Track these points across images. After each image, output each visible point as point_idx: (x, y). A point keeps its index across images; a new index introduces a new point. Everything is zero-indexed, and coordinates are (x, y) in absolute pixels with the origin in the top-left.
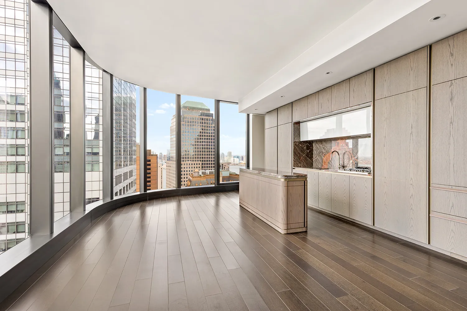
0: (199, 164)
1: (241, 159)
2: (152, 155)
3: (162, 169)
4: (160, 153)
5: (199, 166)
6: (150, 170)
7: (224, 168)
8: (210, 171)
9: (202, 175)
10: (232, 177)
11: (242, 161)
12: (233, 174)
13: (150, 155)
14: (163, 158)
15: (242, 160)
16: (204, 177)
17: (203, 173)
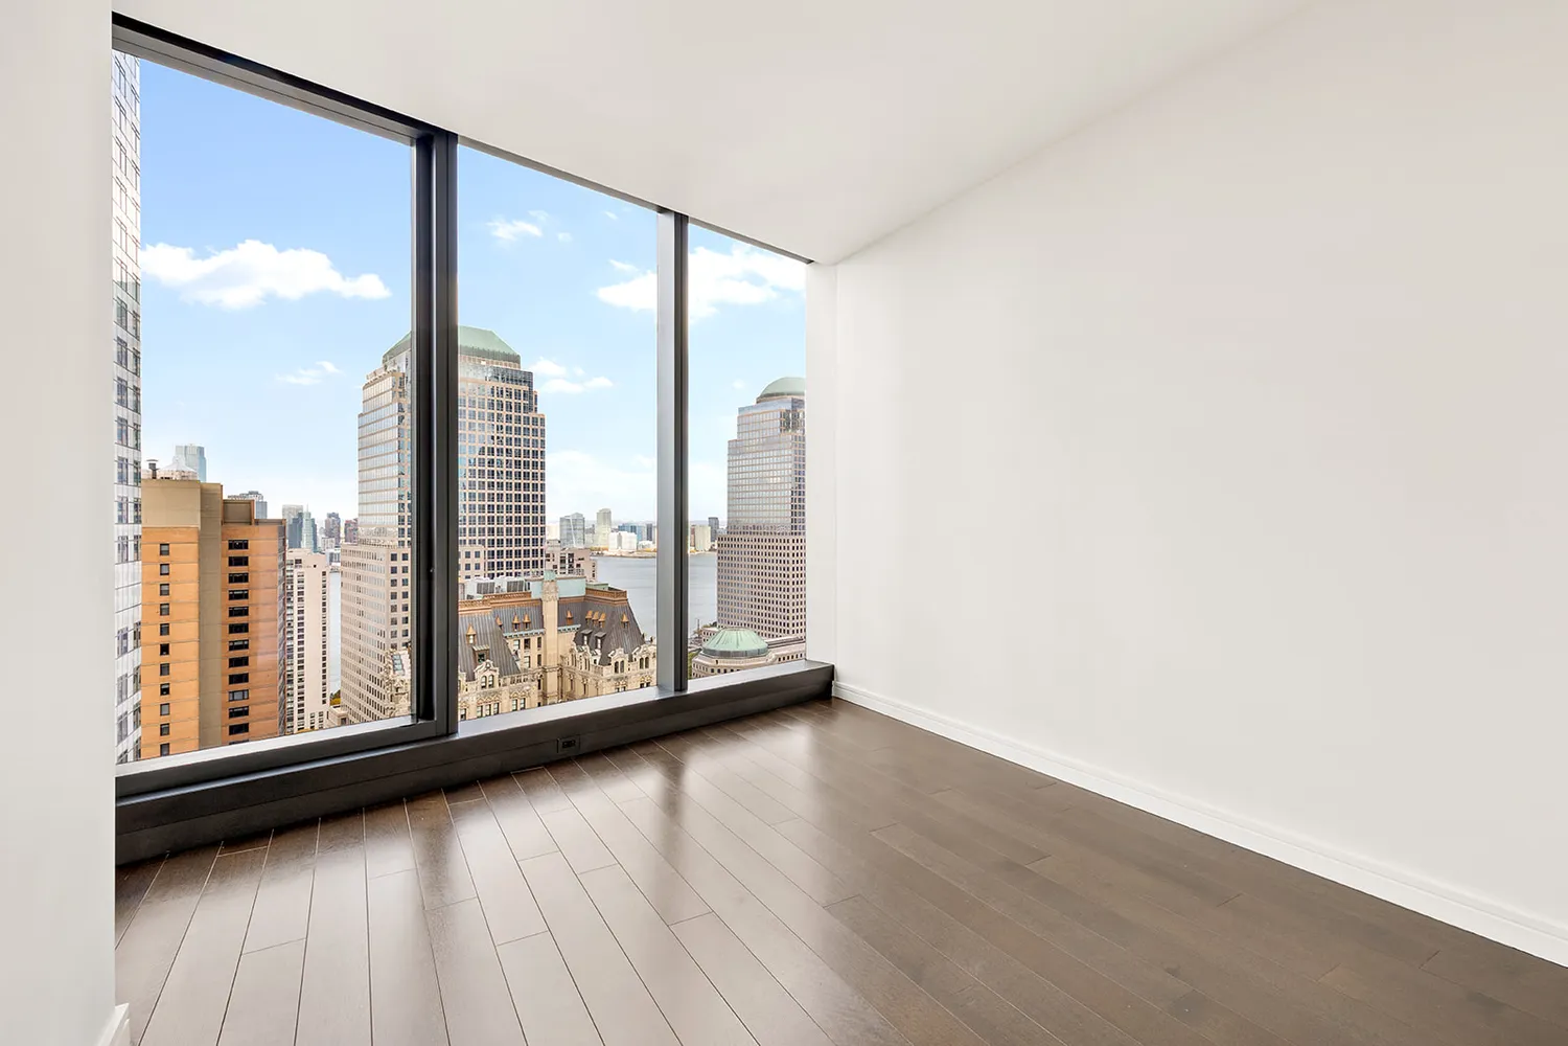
0: (477, 555)
1: (645, 535)
2: (257, 522)
3: (324, 573)
4: (330, 516)
5: (477, 560)
6: (246, 580)
7: (578, 565)
8: (513, 579)
9: (479, 597)
10: (595, 600)
11: (649, 542)
12: (598, 588)
13: (250, 524)
14: (342, 531)
15: (650, 538)
16: (484, 602)
17: (481, 588)
